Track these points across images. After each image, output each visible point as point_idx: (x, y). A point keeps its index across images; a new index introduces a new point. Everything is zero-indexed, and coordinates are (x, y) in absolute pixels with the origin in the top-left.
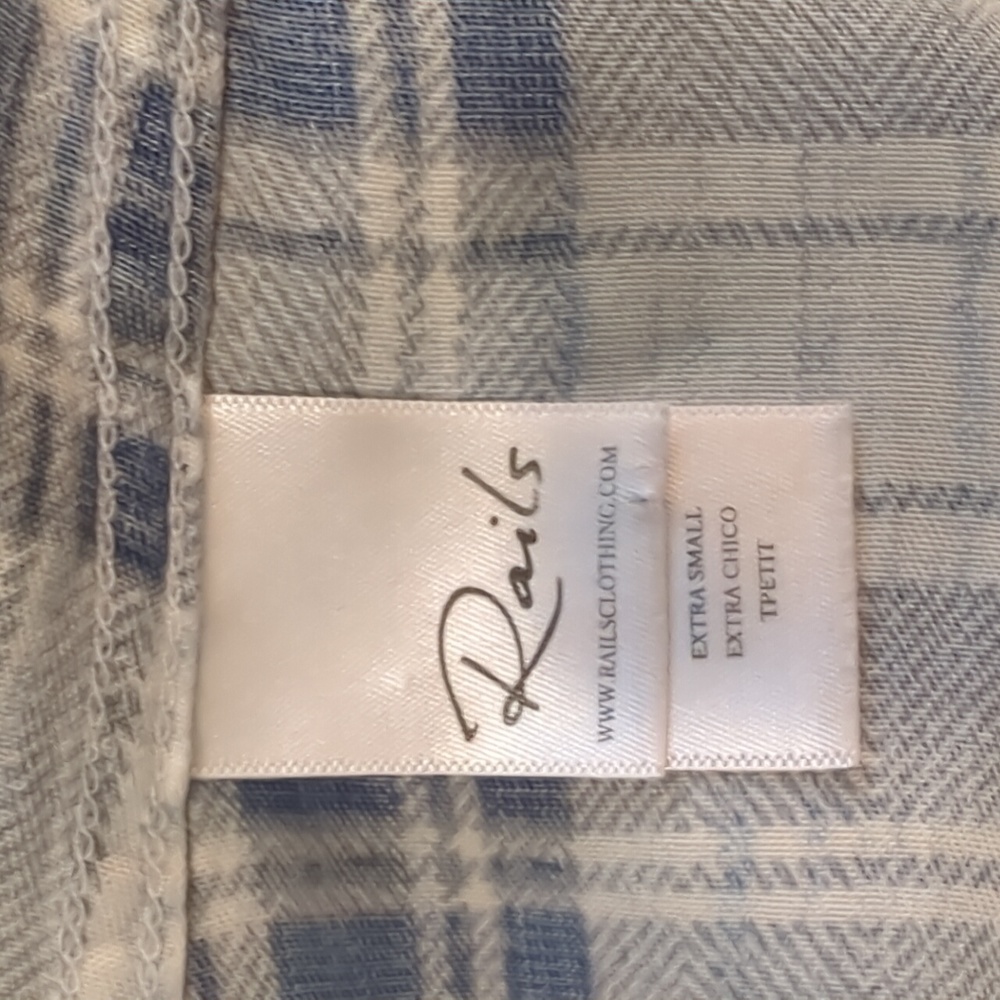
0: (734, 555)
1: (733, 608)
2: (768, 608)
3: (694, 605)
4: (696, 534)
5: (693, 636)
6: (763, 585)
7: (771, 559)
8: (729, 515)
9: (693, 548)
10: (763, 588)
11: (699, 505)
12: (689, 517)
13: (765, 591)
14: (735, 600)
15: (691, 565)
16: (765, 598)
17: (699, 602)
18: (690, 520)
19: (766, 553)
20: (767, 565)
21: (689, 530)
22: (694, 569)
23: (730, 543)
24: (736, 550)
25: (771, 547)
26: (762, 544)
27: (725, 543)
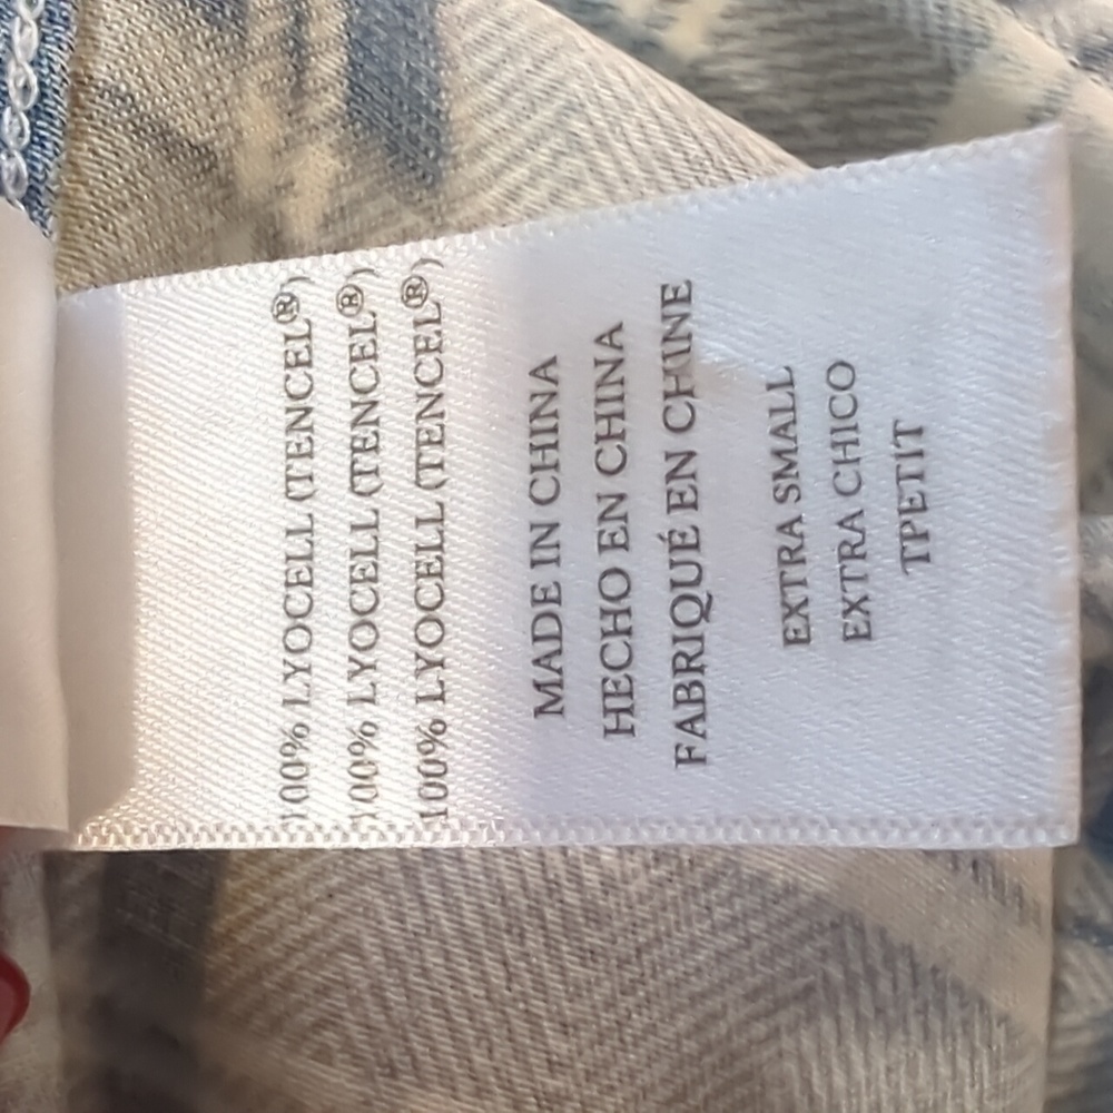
0: (853, 453)
1: (850, 553)
2: (915, 550)
3: (784, 548)
4: (786, 417)
5: (784, 604)
6: (906, 505)
7: (920, 454)
8: (841, 377)
9: (781, 444)
10: (902, 512)
11: (790, 363)
12: (771, 387)
13: (905, 517)
14: (856, 537)
15: (778, 476)
16: (907, 530)
17: (793, 543)
18: (773, 393)
19: (909, 444)
20: (911, 466)
21: (773, 411)
22: (784, 483)
23: (844, 430)
24: (856, 442)
25: (919, 432)
26: (901, 426)
27: (834, 431)
